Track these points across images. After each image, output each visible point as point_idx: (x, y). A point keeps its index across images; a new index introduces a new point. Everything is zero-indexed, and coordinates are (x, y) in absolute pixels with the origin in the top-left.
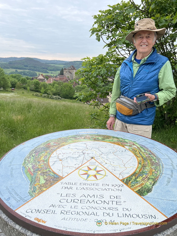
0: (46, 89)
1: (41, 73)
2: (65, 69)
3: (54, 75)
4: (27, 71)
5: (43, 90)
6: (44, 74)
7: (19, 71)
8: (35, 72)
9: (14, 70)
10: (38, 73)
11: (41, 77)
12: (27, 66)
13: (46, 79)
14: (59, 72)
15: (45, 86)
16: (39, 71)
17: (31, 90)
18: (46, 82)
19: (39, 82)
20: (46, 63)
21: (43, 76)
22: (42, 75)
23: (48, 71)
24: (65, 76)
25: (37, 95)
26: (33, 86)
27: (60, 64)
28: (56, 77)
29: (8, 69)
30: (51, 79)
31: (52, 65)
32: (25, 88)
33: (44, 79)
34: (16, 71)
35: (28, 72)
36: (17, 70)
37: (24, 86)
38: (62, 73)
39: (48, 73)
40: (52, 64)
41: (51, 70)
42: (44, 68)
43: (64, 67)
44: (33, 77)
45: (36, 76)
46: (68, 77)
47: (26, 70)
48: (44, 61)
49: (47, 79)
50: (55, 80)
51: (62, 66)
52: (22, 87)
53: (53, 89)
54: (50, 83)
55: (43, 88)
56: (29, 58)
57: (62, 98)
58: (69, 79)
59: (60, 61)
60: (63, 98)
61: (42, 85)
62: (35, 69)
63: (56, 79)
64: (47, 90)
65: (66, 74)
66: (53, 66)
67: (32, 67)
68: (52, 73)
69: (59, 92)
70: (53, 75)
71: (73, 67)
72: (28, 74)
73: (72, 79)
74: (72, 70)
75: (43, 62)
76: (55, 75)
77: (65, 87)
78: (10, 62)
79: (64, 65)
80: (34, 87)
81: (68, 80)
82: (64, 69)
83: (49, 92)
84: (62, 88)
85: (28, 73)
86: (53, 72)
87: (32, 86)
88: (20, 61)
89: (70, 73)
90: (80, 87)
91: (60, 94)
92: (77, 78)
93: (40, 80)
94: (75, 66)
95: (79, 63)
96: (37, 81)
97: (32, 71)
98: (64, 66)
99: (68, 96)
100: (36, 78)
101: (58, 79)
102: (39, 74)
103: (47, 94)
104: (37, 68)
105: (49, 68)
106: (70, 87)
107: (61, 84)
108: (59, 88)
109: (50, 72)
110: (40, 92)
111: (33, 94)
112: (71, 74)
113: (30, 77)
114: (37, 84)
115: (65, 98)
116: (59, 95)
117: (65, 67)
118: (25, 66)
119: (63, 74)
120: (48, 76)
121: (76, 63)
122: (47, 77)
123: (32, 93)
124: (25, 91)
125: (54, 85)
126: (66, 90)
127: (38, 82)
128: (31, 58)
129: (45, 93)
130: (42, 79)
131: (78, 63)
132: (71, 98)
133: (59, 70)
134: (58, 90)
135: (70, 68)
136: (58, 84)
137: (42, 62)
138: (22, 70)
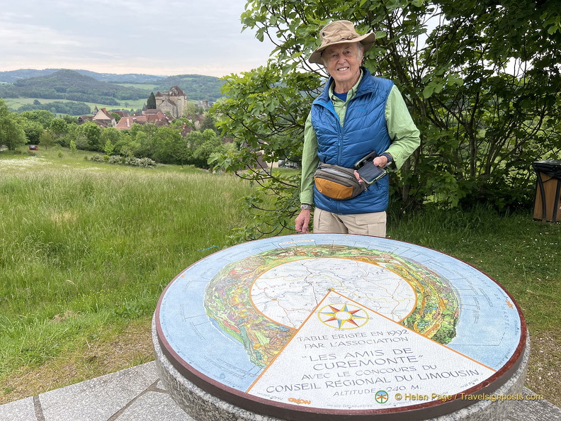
0: (118, 143)
1: (100, 107)
2: (159, 95)
3: (132, 110)
4: (65, 101)
5: (109, 147)
6: (108, 108)
7: (43, 102)
8: (86, 103)
9: (31, 101)
10: (92, 106)
11: (101, 116)
12: (64, 91)
13: (114, 121)
14: (144, 102)
15: (113, 137)
16: (94, 101)
17: (80, 148)
18: (117, 127)
19: (98, 127)
20: (112, 82)
21: (107, 114)
22: (103, 110)
23: (118, 101)
24: (160, 111)
25: (95, 160)
26: (84, 139)
27: (145, 83)
28: (138, 113)
29: (15, 100)
30: (128, 120)
31: (126, 85)
32: (64, 144)
33: (110, 121)
34: (36, 103)
35: (68, 103)
36: (40, 100)
37: (61, 138)
38: (152, 105)
39: (117, 104)
40: (127, 83)
41: (124, 99)
42: (106, 94)
43: (155, 89)
44: (81, 116)
45: (89, 113)
46: (168, 113)
47: (61, 100)
48: (104, 78)
49: (116, 120)
50: (137, 122)
51: (151, 88)
52: (56, 143)
53: (133, 143)
54: (126, 128)
55: (108, 142)
56: (68, 71)
57: (157, 162)
58: (171, 118)
59: (145, 76)
60: (161, 162)
61: (105, 134)
62: (85, 96)
63: (139, 118)
64: (120, 145)
65: (163, 107)
66: (129, 89)
67: (76, 92)
68: (127, 105)
69: (148, 150)
70: (130, 110)
71: (177, 88)
72: (68, 108)
73: (178, 118)
74: (175, 95)
75: (105, 80)
76: (135, 110)
77: (162, 136)
78: (18, 81)
79: (156, 84)
80: (87, 142)
81: (167, 121)
82: (155, 93)
83: (124, 149)
84: (155, 140)
85: (67, 106)
86: (129, 102)
87: (81, 138)
88: (45, 77)
89: (173, 103)
90: (200, 136)
91: (152, 154)
92: (189, 115)
93: (101, 121)
94: (181, 86)
95: (191, 79)
96: (94, 125)
97: (76, 102)
98: (155, 86)
99: (173, 157)
100: (91, 118)
101: (144, 118)
102: (96, 108)
103: (121, 155)
104: (90, 94)
105: (120, 93)
106: (174, 136)
107: (153, 131)
108: (149, 140)
109: (123, 102)
110: (103, 152)
111: (86, 158)
112: (175, 105)
113: (73, 117)
114: (93, 133)
115: (165, 163)
116: (149, 156)
117: (158, 89)
118: (58, 91)
119: (155, 107)
120: (118, 112)
121: (185, 79)
122: (117, 116)
123: (84, 156)
124: (64, 151)
125: (135, 134)
126: (166, 144)
127: (95, 128)
128: (71, 71)
129: (116, 152)
130: (106, 120)
131: (187, 79)
132: (180, 160)
133: (143, 98)
134: (147, 145)
135: (171, 93)
136: (146, 130)
137: (102, 80)
138: (51, 101)
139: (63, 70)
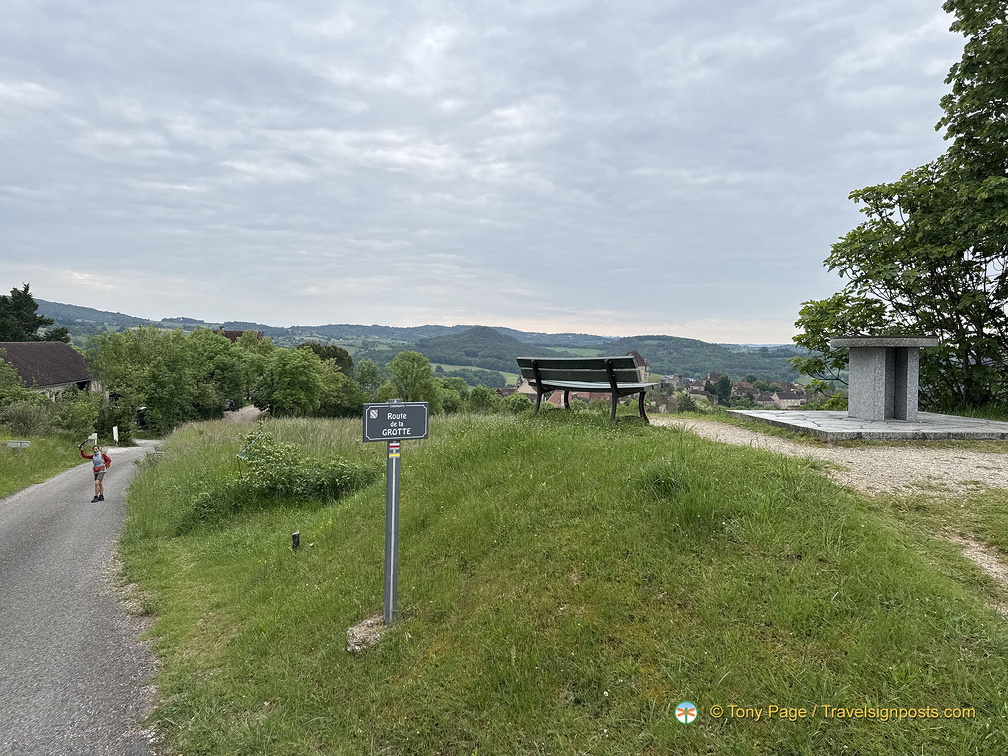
4: (474, 369)
8: (497, 372)
10: (508, 377)
11: (527, 389)
12: (474, 355)
16: (512, 370)
20: (538, 345)
27: (584, 347)
31: (558, 350)
34: (439, 369)
35: (478, 371)
40: (559, 346)
44: (499, 389)
47: (470, 368)
48: (529, 339)
56: (483, 328)
59: (586, 337)
62: (501, 363)
67: (490, 357)
71: (635, 355)
75: (529, 342)
79: (601, 349)
85: (476, 375)
92: (651, 395)
95: (655, 342)
97: (488, 371)
100: (512, 391)
101: (585, 395)
102: (520, 379)
104: (507, 360)
118: (467, 355)
128: (488, 328)
137: (526, 342)
138: (457, 368)
139: (478, 328)
